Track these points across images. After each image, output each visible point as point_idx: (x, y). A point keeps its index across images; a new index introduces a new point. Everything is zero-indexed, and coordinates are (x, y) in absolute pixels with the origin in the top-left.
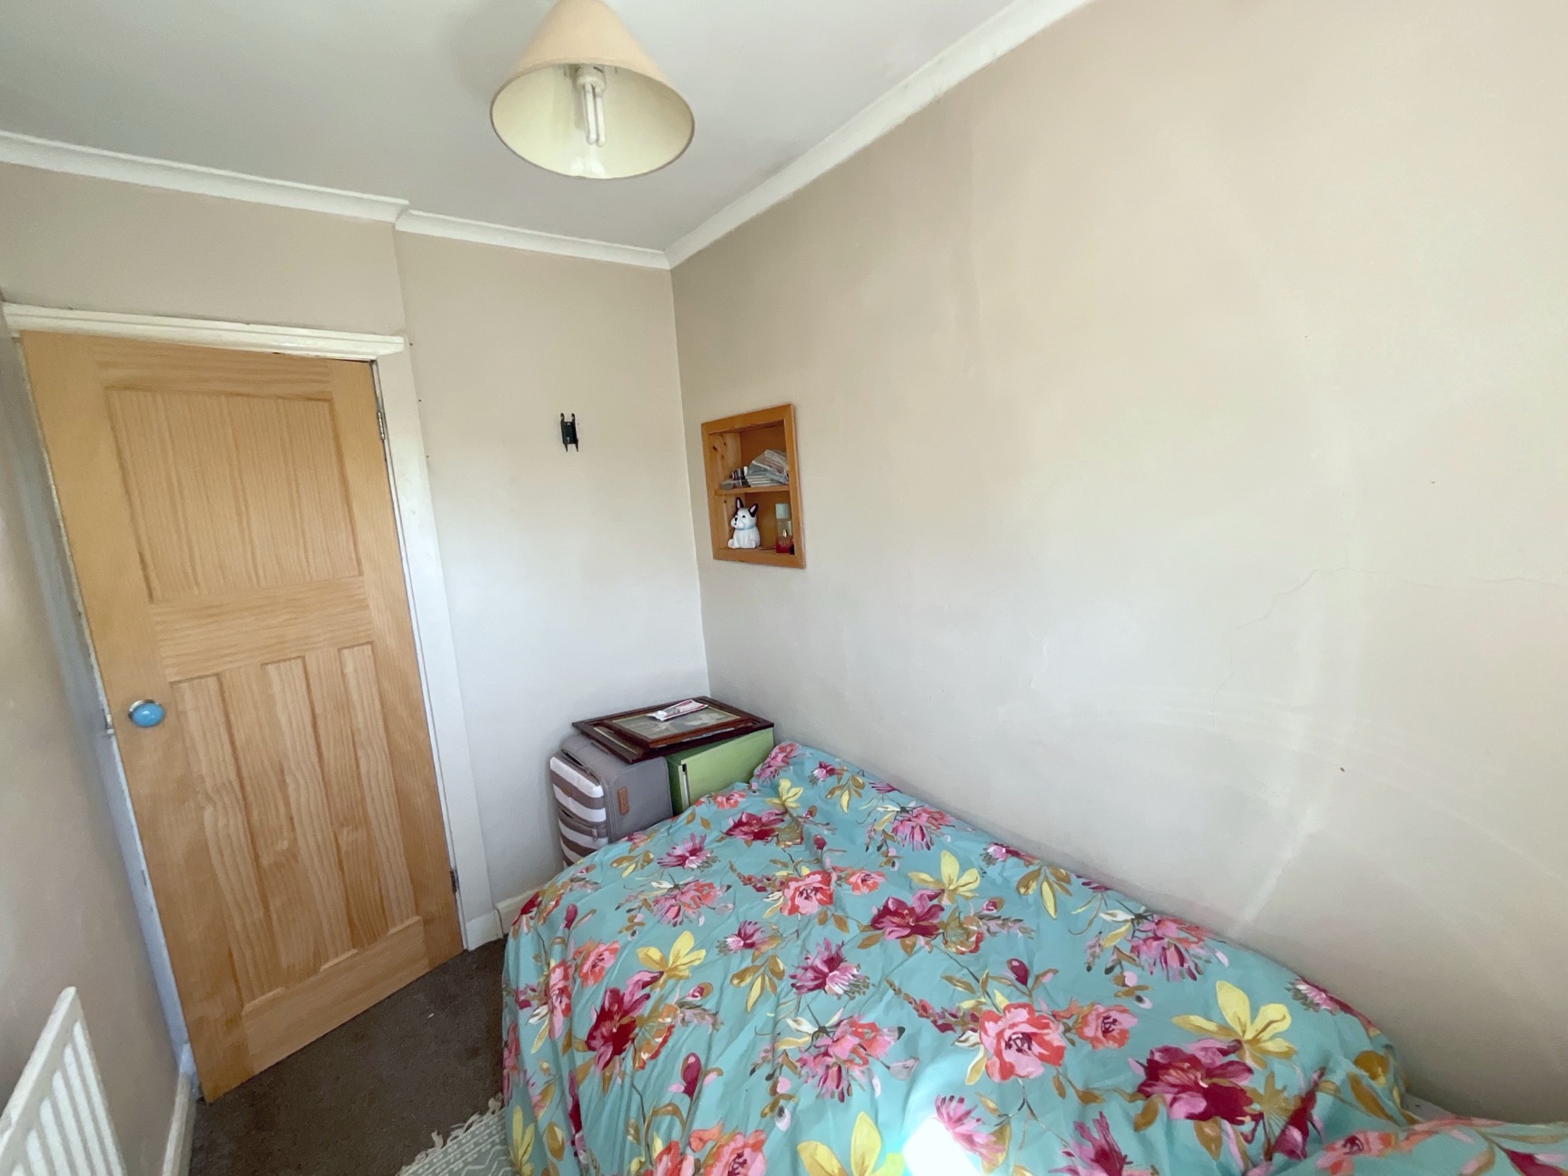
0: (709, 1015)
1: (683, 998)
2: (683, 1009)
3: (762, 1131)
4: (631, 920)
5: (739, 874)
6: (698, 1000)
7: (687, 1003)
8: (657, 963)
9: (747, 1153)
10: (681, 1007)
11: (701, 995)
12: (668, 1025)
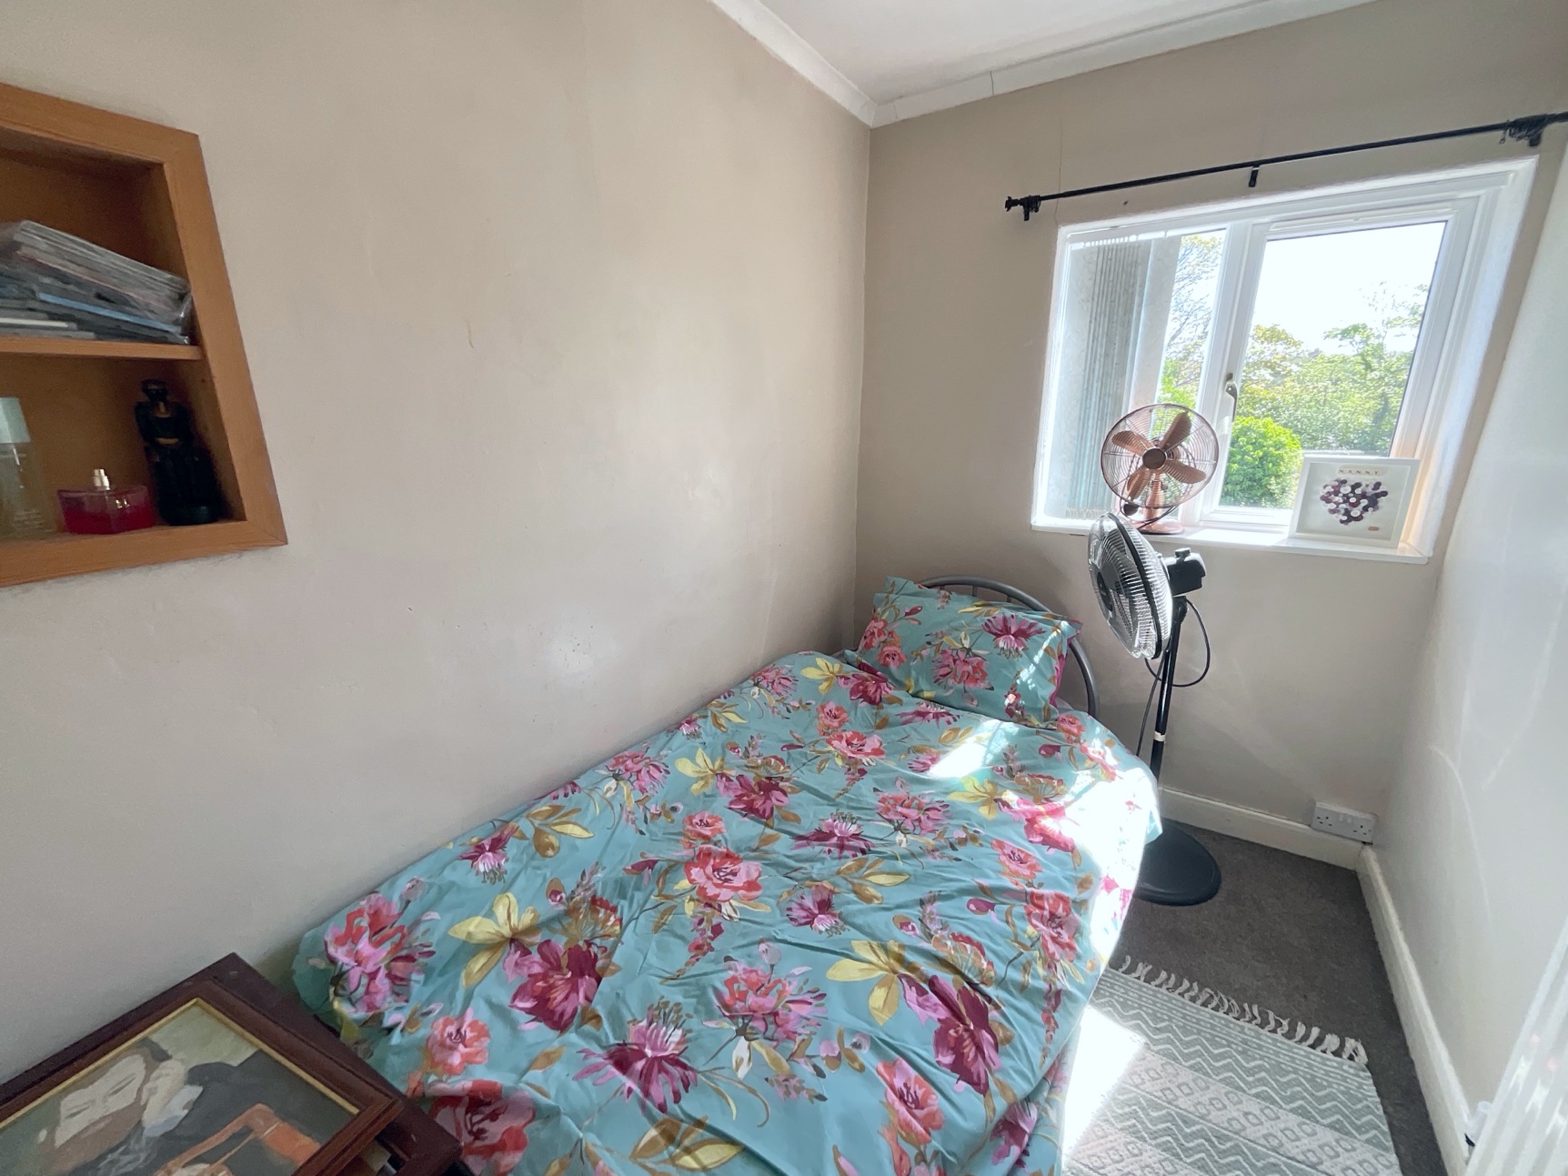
0: (925, 911)
1: (921, 938)
2: (932, 933)
3: (991, 844)
4: (835, 1061)
5: (687, 964)
6: (916, 924)
7: (924, 933)
8: (889, 988)
9: (1007, 851)
10: (932, 936)
11: (910, 923)
12: (954, 943)
